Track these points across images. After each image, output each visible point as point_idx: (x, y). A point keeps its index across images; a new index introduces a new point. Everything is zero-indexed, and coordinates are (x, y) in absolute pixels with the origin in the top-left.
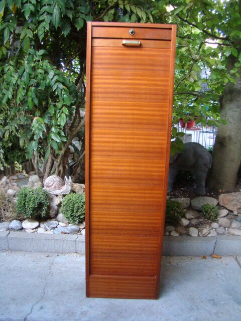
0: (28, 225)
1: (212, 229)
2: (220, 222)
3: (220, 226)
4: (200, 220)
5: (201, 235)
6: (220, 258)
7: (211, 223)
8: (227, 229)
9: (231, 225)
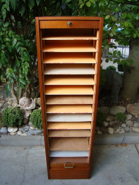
0: (11, 130)
1: (122, 128)
2: (127, 123)
3: (127, 126)
4: (115, 122)
5: (115, 133)
6: (126, 146)
7: (122, 123)
8: (131, 128)
9: (133, 125)
